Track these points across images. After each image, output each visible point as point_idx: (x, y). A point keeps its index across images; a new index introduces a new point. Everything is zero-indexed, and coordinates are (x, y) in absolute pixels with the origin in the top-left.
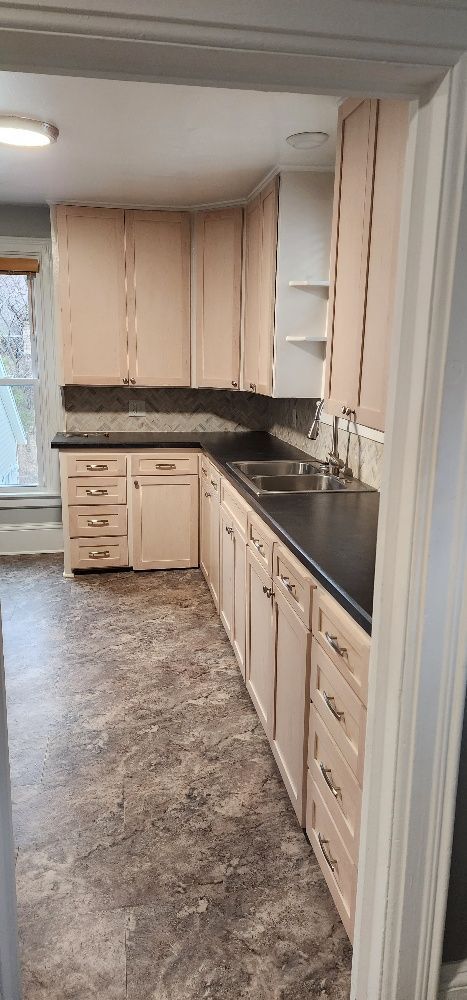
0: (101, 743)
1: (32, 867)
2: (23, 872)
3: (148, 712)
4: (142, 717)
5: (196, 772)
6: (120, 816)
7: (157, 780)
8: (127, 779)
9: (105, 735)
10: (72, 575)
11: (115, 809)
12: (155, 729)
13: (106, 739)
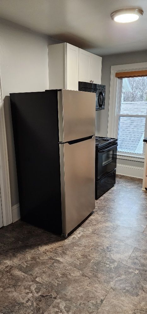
0: (113, 266)
1: (58, 307)
2: (54, 307)
3: (139, 262)
4: (135, 263)
5: (141, 305)
6: (99, 306)
7: (122, 298)
8: (111, 290)
9: (116, 264)
10: (145, 190)
11: (99, 302)
12: (137, 272)
13: (115, 266)
